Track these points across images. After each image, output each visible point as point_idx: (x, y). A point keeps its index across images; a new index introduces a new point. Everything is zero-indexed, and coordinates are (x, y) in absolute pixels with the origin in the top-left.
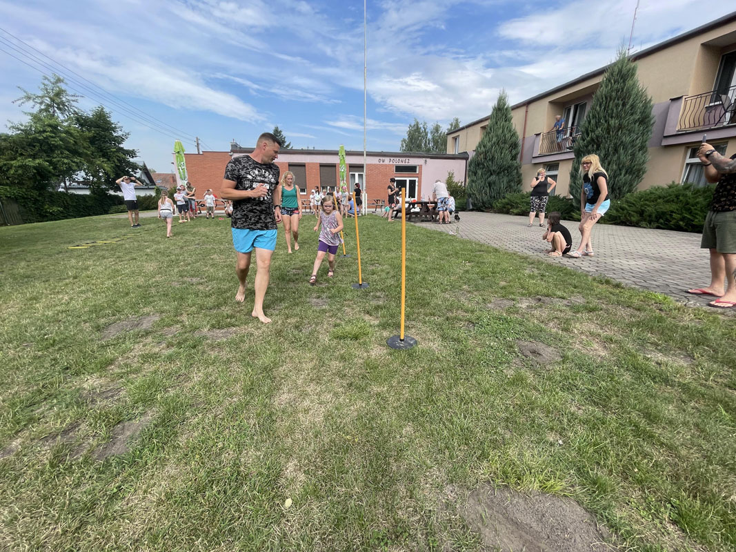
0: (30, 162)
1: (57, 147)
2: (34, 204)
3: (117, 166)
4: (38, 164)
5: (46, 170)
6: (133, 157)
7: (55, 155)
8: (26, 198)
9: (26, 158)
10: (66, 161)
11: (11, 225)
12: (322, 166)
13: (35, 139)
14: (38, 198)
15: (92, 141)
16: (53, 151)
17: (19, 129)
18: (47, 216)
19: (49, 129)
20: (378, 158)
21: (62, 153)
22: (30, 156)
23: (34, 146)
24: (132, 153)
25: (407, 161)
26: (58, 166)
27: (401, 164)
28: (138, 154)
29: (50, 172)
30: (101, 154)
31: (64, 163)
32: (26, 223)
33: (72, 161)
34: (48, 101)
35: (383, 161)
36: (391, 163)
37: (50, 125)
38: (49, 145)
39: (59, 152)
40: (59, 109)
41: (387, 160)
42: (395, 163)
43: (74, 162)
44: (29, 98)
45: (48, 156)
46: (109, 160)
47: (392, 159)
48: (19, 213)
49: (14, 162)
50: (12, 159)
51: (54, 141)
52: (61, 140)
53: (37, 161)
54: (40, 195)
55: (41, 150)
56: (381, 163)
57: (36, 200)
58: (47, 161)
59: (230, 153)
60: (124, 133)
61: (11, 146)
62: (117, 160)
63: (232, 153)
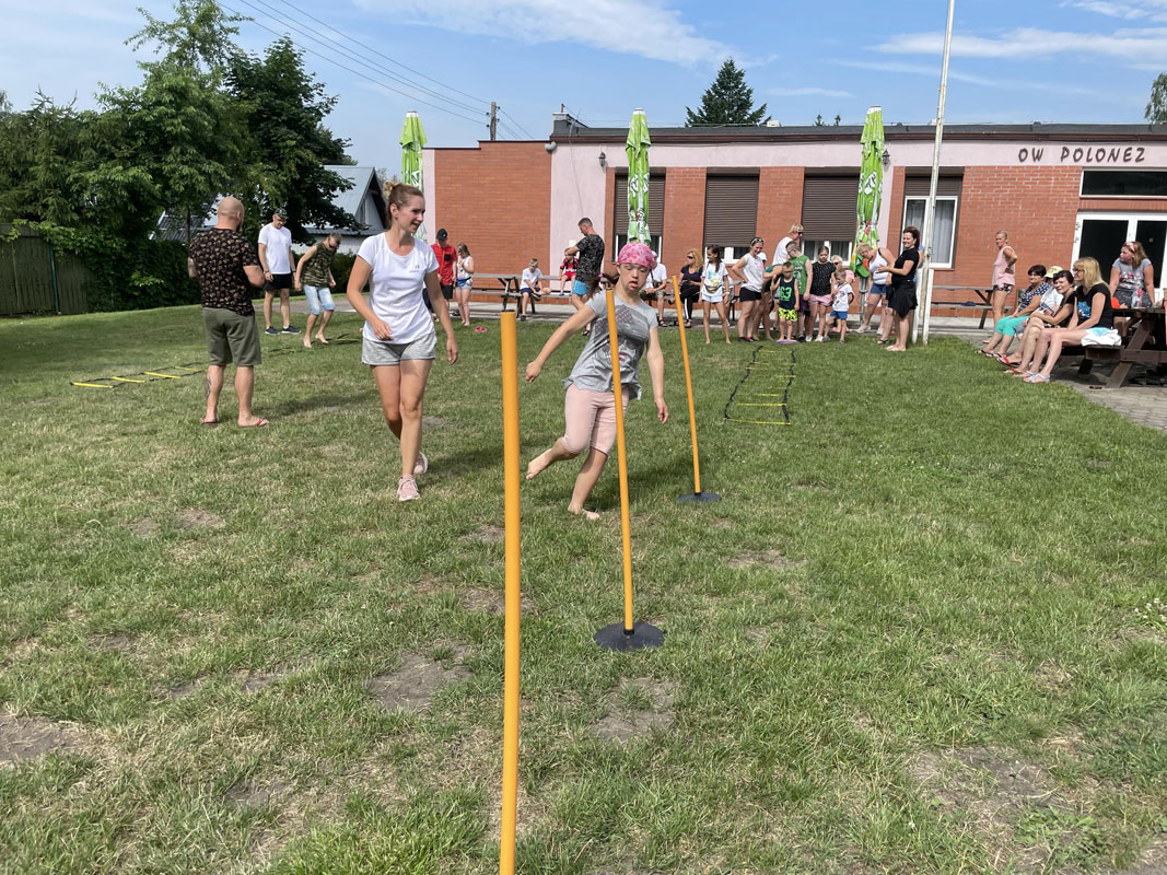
0: (117, 174)
1: (177, 138)
2: (115, 268)
3: (293, 180)
4: (134, 177)
5: (149, 192)
7: (170, 158)
8: (102, 254)
9: (114, 166)
10: (186, 170)
11: (63, 314)
12: (812, 175)
13: (141, 123)
14: (124, 256)
15: (254, 120)
16: (167, 148)
17: (115, 101)
18: (135, 297)
19: (167, 98)
20: (1016, 147)
21: (183, 153)
22: (123, 160)
23: (135, 138)
25: (1135, 153)
26: (171, 182)
27: (1107, 164)
29: (154, 197)
30: (266, 152)
31: (182, 177)
32: (91, 311)
33: (199, 170)
34: (183, 34)
35: (1038, 157)
36: (1069, 161)
37: (171, 90)
38: (162, 133)
39: (178, 150)
40: (203, 51)
41: (1052, 154)
42: (1083, 162)
43: (203, 173)
44: (153, 31)
45: (158, 160)
46: (281, 167)
47: (1072, 148)
48: (84, 287)
49: (92, 174)
50: (90, 168)
51: (172, 124)
52: (184, 123)
53: (133, 171)
54: (131, 248)
55: (147, 147)
56: (1029, 162)
57: (120, 259)
58: (152, 172)
59: (547, 146)
60: (324, 100)
61: (94, 138)
62: (297, 166)
63: (553, 144)
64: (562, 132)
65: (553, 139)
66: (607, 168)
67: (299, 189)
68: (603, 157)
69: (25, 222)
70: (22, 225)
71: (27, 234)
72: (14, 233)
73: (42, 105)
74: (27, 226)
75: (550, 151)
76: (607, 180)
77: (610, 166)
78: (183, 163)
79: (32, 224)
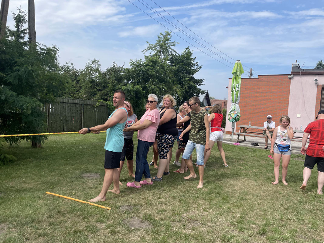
0: (131, 87)
1: (152, 76)
3: (186, 91)
4: (137, 88)
6: (199, 85)
7: (149, 83)
10: (153, 86)
15: (176, 73)
16: (149, 80)
19: (150, 64)
21: (153, 81)
22: (135, 83)
24: (199, 82)
28: (203, 83)
29: (142, 95)
30: (178, 82)
31: (152, 89)
34: (158, 48)
40: (163, 52)
44: (150, 48)
46: (182, 87)
50: (124, 85)
51: (151, 72)
55: (143, 79)
59: (289, 76)
60: (198, 67)
61: (127, 76)
62: (188, 86)
63: (292, 76)
64: (296, 71)
65: (292, 73)
66: (318, 85)
67: (187, 94)
68: (316, 80)
69: (102, 101)
70: (101, 102)
71: (102, 105)
72: (98, 104)
73: (114, 66)
74: (102, 102)
75: (290, 79)
76: (317, 90)
77: (320, 84)
78: (153, 84)
79: (104, 102)
